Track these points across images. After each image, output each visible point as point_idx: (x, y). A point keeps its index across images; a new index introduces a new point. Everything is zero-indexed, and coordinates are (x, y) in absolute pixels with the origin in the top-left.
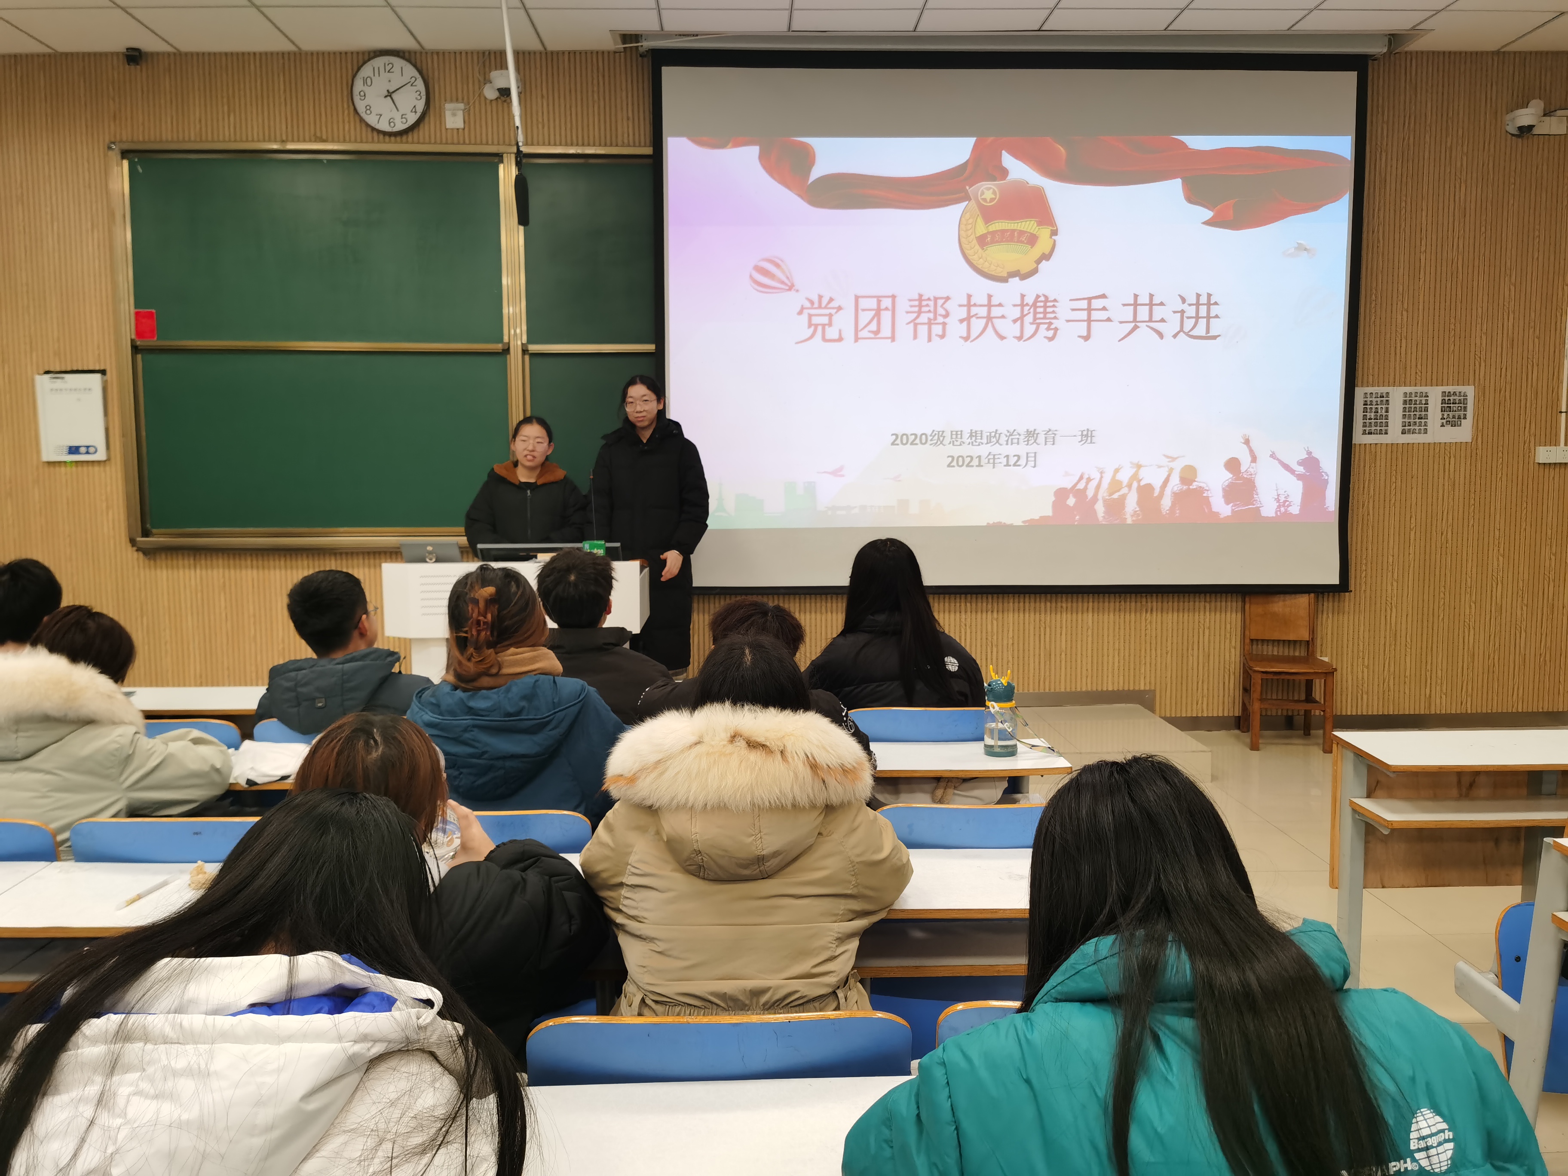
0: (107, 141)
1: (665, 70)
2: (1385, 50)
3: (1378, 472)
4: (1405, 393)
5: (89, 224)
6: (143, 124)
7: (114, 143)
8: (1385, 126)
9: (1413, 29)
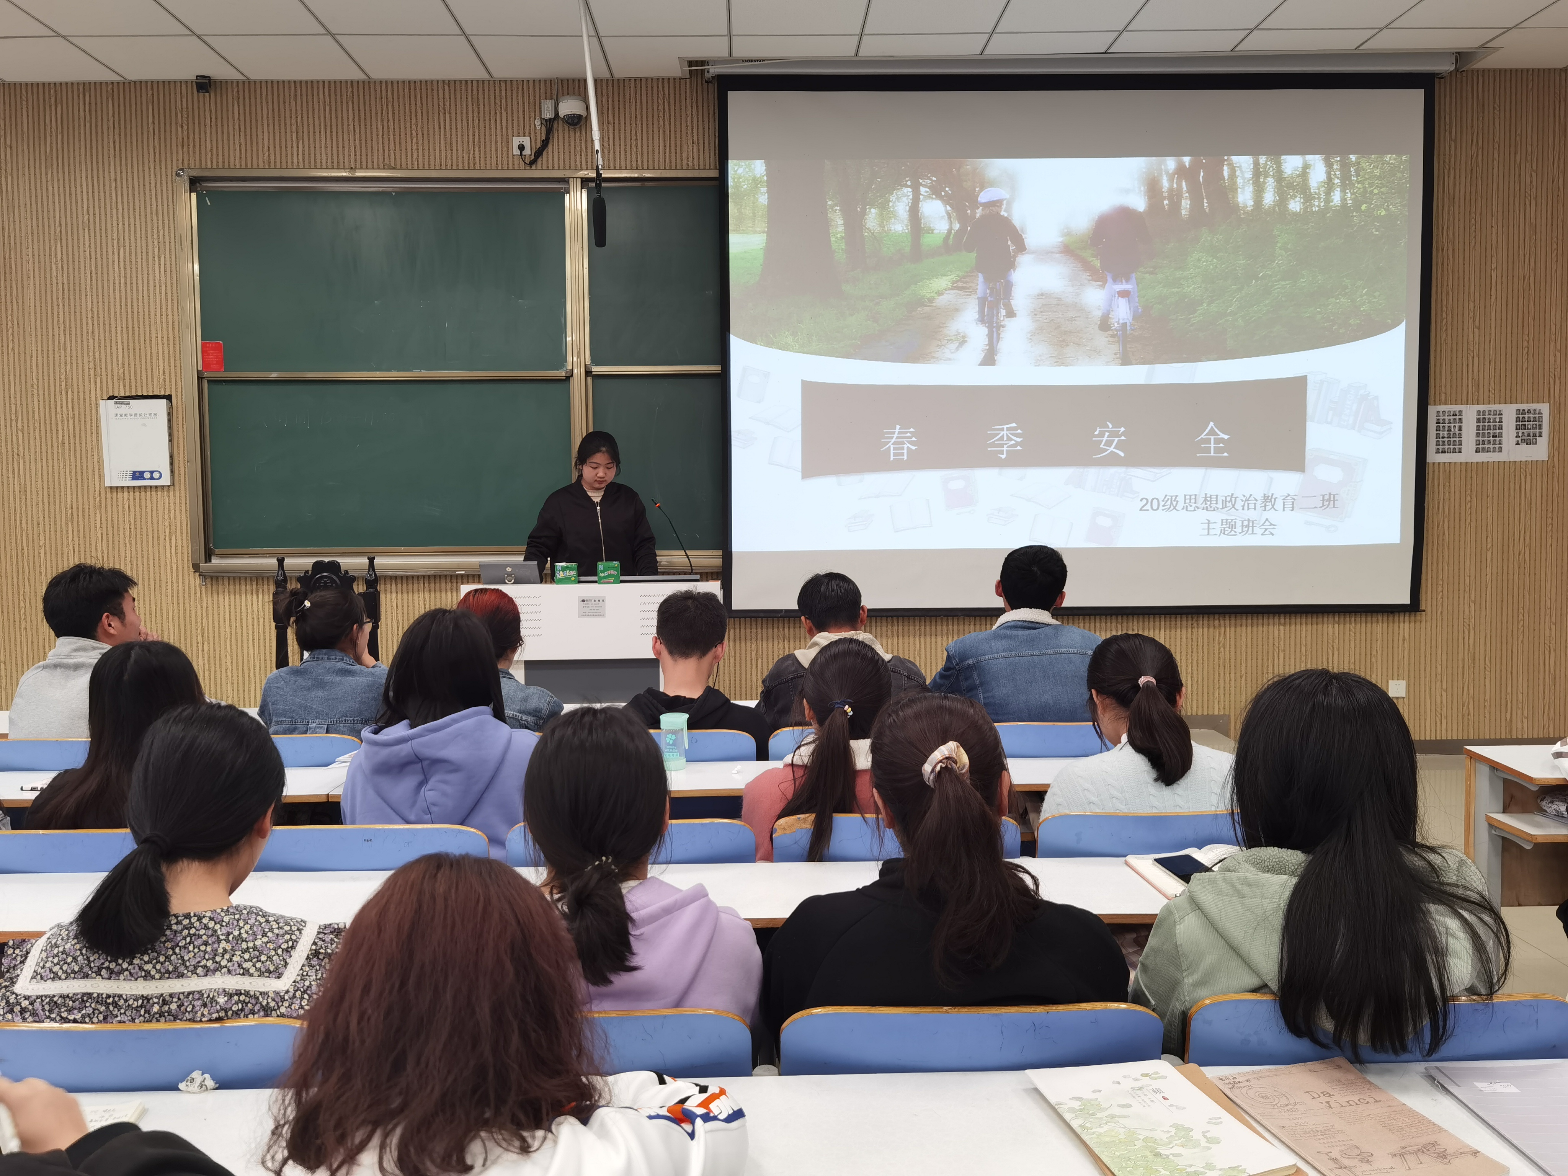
0: (175, 169)
1: (732, 95)
2: (1452, 68)
3: (1452, 491)
4: (1479, 412)
5: (156, 250)
6: (211, 151)
7: (182, 169)
8: (1453, 144)
9: (1480, 47)
